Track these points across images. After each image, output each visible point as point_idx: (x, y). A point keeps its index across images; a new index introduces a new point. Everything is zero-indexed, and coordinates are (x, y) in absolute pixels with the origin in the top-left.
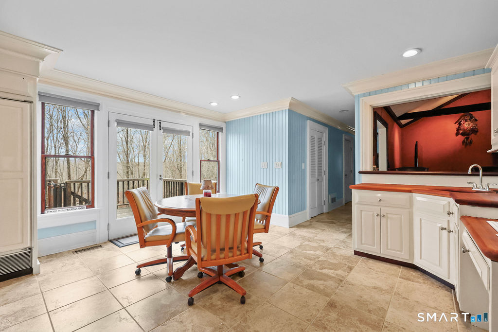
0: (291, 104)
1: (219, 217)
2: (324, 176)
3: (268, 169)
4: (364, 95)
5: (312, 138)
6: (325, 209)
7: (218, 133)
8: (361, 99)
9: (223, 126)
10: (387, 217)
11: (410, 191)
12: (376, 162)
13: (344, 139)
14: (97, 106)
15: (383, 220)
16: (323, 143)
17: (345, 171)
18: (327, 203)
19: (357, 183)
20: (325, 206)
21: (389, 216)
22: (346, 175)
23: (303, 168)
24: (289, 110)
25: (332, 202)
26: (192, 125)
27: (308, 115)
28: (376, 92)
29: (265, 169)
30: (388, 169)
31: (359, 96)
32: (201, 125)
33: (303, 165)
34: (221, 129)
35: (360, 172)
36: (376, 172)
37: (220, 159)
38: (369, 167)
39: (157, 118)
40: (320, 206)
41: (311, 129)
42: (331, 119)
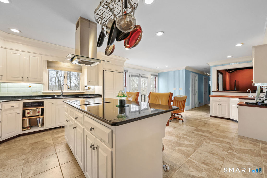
0: (186, 68)
1: (178, 101)
2: (196, 93)
3: (176, 91)
4: (214, 66)
5: (192, 79)
6: (197, 106)
7: (155, 77)
8: (213, 68)
9: (157, 74)
10: (222, 105)
11: (229, 97)
12: (218, 88)
13: (204, 78)
14: (127, 71)
15: (220, 106)
16: (196, 80)
17: (204, 91)
18: (197, 103)
19: (211, 95)
20: (196, 105)
21: (222, 104)
22: (204, 93)
23: (189, 90)
24: (185, 70)
25: (199, 103)
26: (149, 75)
27: (191, 71)
28: (218, 66)
29: (175, 90)
30: (223, 91)
31: (212, 66)
32: (151, 75)
33: (189, 89)
34: (157, 76)
35: (212, 92)
36: (218, 91)
37: (156, 86)
38: (216, 90)
39: (140, 74)
40: (195, 105)
41: (192, 76)
42: (199, 71)
